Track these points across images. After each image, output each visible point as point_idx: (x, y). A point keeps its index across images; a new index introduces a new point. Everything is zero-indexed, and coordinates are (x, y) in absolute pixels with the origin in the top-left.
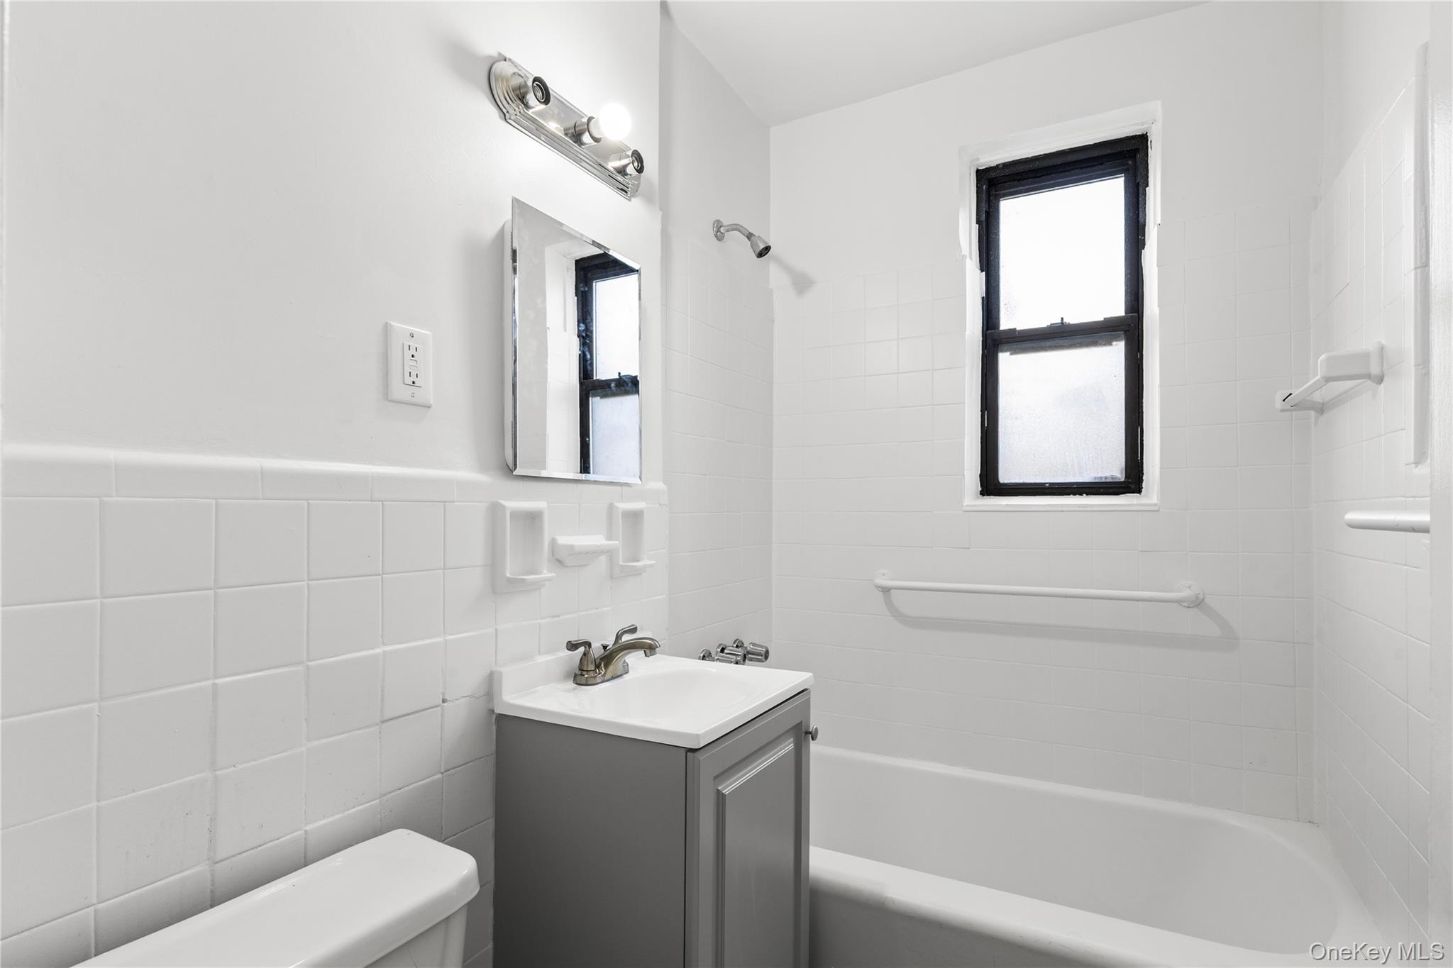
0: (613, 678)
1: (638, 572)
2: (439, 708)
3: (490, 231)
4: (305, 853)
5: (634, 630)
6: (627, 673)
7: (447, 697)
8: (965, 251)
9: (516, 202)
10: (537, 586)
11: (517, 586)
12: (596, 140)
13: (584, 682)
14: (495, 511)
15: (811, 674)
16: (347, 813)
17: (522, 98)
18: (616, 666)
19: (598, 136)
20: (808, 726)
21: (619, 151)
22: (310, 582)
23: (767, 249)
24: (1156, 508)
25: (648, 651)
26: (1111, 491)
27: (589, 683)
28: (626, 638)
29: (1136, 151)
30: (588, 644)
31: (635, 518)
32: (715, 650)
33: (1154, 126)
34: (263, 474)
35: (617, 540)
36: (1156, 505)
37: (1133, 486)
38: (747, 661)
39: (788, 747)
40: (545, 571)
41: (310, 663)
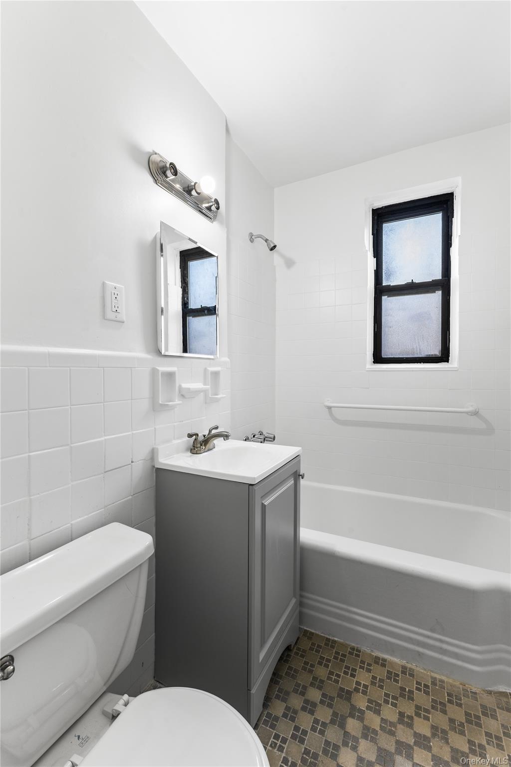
0: (208, 450)
1: (217, 400)
2: (130, 466)
3: (150, 238)
4: (72, 534)
5: (217, 428)
6: (214, 448)
7: (133, 460)
8: (367, 248)
9: (162, 223)
10: (173, 407)
11: (164, 407)
12: (198, 194)
13: (195, 452)
14: (154, 372)
15: (300, 448)
16: (90, 515)
17: (164, 173)
18: (209, 445)
19: (199, 192)
20: (300, 473)
21: (208, 199)
22: (72, 407)
23: (275, 247)
24: (457, 369)
25: (225, 438)
26: (435, 361)
27: (198, 453)
28: (214, 432)
29: (448, 201)
30: (197, 435)
31: (216, 374)
32: (250, 436)
33: (457, 189)
34: (50, 355)
35: (208, 385)
36: (456, 368)
37: (445, 359)
38: (265, 442)
39: (291, 482)
40: (177, 400)
41: (72, 445)
